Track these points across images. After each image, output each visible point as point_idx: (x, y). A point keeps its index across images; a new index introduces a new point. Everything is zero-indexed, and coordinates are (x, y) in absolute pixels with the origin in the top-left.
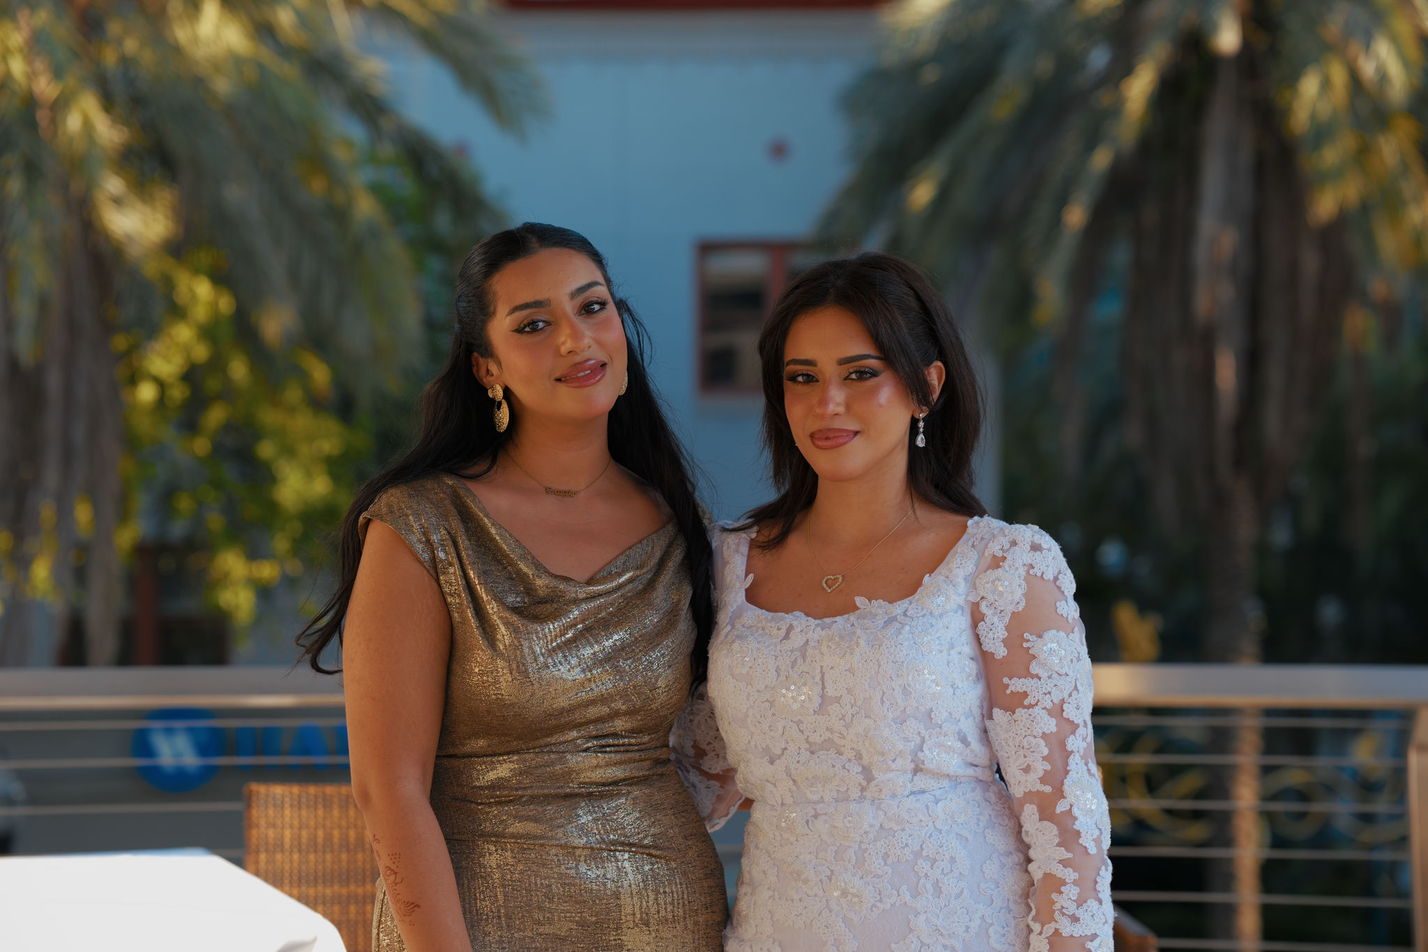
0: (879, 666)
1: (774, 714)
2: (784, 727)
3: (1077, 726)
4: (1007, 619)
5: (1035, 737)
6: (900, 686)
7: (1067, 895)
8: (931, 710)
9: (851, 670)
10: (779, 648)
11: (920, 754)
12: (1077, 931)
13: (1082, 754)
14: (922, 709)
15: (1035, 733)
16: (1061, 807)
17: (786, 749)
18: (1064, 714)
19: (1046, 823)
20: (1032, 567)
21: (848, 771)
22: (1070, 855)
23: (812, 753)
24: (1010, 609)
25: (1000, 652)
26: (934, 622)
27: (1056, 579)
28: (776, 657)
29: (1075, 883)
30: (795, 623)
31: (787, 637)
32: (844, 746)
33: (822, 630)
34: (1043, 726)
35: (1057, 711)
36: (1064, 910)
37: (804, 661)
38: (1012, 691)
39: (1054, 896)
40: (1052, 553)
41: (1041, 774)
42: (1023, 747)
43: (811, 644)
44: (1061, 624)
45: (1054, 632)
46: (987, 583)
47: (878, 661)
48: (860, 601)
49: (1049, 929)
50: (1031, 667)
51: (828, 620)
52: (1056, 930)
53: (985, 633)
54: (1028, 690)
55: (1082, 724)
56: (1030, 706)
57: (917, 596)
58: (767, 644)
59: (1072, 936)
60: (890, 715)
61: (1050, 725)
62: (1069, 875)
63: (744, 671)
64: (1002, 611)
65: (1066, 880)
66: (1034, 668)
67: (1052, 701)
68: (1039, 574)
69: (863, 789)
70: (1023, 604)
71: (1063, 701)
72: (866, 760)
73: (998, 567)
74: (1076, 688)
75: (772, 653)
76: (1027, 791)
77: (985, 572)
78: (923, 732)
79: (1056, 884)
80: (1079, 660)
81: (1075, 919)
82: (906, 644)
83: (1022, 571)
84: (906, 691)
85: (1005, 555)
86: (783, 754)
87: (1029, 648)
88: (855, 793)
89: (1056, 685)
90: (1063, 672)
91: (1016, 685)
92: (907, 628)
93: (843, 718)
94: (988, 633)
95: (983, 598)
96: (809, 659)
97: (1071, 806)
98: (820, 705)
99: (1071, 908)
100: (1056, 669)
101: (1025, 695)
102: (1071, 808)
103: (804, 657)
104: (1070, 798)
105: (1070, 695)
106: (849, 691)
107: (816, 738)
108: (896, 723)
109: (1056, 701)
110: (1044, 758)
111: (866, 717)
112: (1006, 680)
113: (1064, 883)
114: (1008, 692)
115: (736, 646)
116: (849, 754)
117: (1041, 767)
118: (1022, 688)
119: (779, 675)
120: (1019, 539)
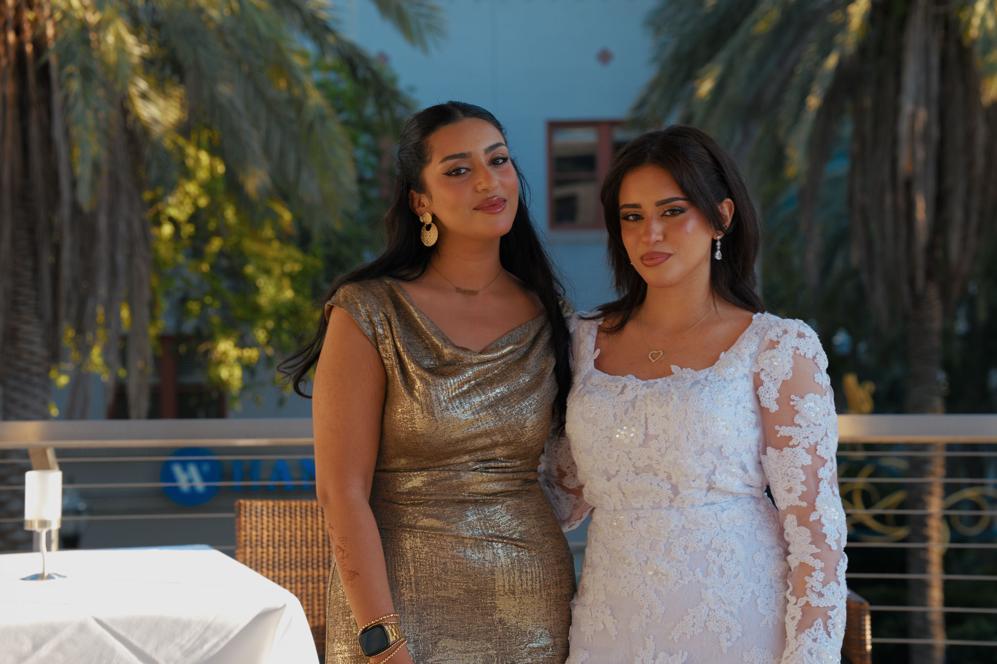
0: (686, 414)
1: (611, 447)
2: (618, 456)
3: (826, 461)
4: (779, 385)
5: (796, 468)
6: (701, 428)
7: (816, 578)
8: (722, 447)
9: (666, 417)
10: (616, 400)
11: (713, 477)
12: (822, 603)
13: (829, 481)
14: (716, 445)
15: (796, 465)
16: (813, 517)
17: (618, 471)
18: (818, 453)
19: (803, 528)
20: (798, 349)
21: (661, 487)
22: (819, 551)
23: (637, 474)
24: (781, 378)
25: (774, 408)
26: (726, 385)
27: (814, 358)
28: (614, 406)
29: (822, 570)
30: (628, 383)
31: (622, 392)
32: (659, 470)
33: (648, 388)
34: (802, 460)
35: (812, 450)
36: (813, 588)
37: (634, 410)
38: (781, 435)
39: (807, 578)
40: (812, 340)
41: (800, 494)
42: (787, 475)
43: (639, 398)
44: (817, 389)
45: (812, 394)
46: (766, 359)
47: (685, 410)
48: (674, 368)
49: (802, 601)
50: (795, 419)
51: (651, 381)
52: (807, 602)
53: (763, 394)
54: (793, 435)
55: (829, 460)
56: (794, 446)
57: (715, 366)
58: (607, 397)
59: (818, 607)
60: (693, 449)
61: (807, 460)
62: (818, 564)
63: (591, 416)
64: (775, 379)
65: (816, 568)
66: (798, 420)
67: (809, 443)
68: (803, 354)
69: (671, 501)
70: (791, 375)
71: (817, 443)
72: (674, 480)
73: (774, 348)
74: (826, 434)
75: (611, 403)
76: (789, 505)
77: (765, 351)
78: (716, 462)
79: (807, 570)
80: (829, 414)
81: (821, 595)
82: (706, 399)
83: (791, 352)
84: (704, 433)
85: (779, 340)
86: (617, 474)
87: (794, 406)
88: (665, 503)
89: (812, 432)
90: (818, 422)
91: (784, 431)
92: (707, 388)
93: (659, 450)
94: (766, 394)
95: (762, 370)
96: (637, 409)
97: (821, 516)
98: (644, 440)
99: (818, 587)
100: (813, 421)
101: (790, 438)
102: (820, 519)
103: (634, 407)
104: (820, 511)
105: (822, 439)
106: (664, 431)
107: (639, 464)
108: (697, 455)
109: (812, 443)
110: (803, 483)
111: (676, 450)
112: (777, 428)
113: (814, 569)
114: (778, 436)
115: (586, 398)
116: (663, 475)
117: (800, 489)
118: (788, 433)
119: (615, 419)
120: (789, 329)
